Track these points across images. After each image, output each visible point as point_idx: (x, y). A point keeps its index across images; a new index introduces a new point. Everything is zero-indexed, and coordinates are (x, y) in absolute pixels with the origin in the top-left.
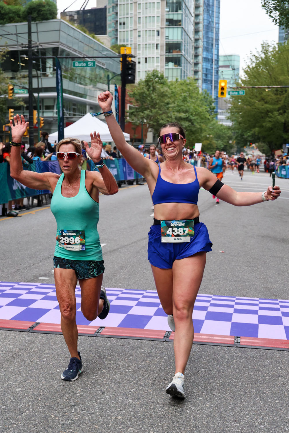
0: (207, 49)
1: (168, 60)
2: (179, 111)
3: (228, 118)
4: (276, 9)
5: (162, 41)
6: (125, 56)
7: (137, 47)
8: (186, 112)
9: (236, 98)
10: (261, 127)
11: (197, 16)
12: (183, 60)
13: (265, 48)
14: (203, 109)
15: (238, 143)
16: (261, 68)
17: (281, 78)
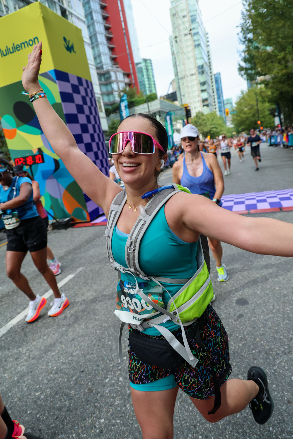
0: (219, 98)
1: (204, 106)
2: (211, 125)
3: (231, 124)
4: (245, 74)
5: (200, 99)
6: (186, 108)
7: (190, 103)
8: (214, 124)
9: (233, 115)
10: (245, 124)
11: (213, 86)
12: (210, 105)
13: (242, 92)
14: (220, 122)
15: (237, 133)
16: (242, 101)
17: (251, 103)
